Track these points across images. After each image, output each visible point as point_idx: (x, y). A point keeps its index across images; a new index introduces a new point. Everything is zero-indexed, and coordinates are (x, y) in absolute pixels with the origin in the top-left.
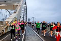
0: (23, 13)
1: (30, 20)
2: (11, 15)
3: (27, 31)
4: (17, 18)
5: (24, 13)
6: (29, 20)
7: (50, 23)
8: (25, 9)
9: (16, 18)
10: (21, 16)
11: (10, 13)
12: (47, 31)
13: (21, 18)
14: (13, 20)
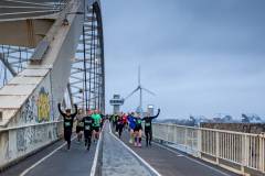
0: (81, 65)
1: (122, 102)
2: (14, 74)
3: (108, 162)
4: (48, 89)
5: (88, 66)
6: (117, 102)
7: (229, 117)
8: (96, 42)
9: (42, 91)
10: (71, 80)
11: (7, 65)
12: (217, 163)
13: (74, 90)
14: (27, 101)
